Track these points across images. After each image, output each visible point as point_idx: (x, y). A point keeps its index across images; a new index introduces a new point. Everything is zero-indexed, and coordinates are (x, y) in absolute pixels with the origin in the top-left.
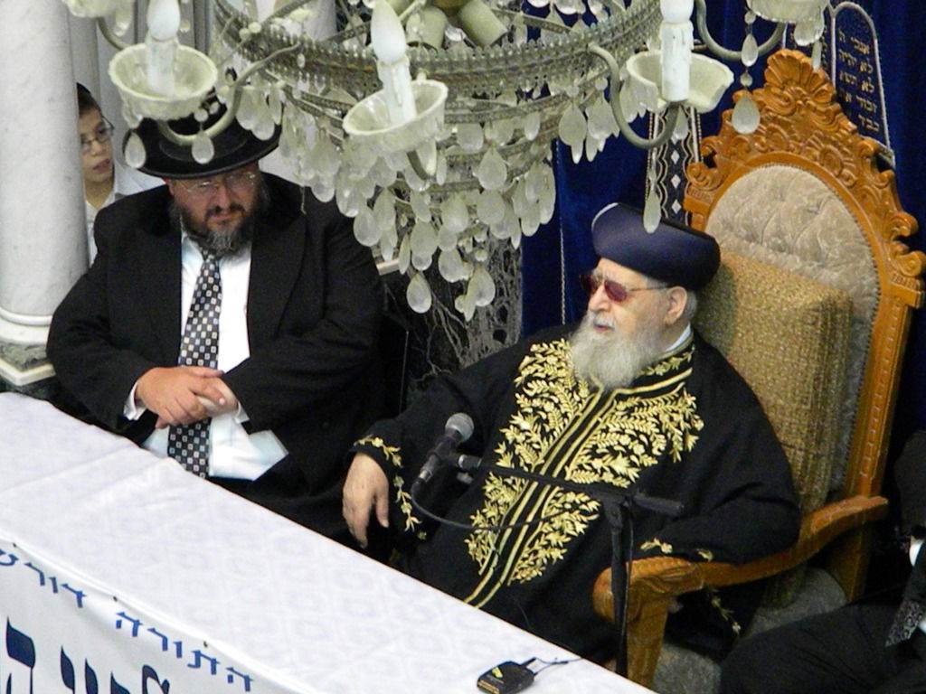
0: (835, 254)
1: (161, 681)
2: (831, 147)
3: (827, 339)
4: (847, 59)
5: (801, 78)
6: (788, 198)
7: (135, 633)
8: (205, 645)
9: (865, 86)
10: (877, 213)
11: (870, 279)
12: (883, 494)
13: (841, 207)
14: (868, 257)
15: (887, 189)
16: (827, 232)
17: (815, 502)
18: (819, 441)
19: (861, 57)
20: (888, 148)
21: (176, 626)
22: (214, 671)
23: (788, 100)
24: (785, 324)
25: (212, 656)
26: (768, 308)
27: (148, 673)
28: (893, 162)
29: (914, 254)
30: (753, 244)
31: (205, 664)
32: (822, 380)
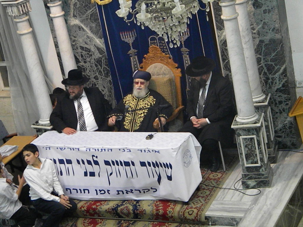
0: (167, 73)
1: (96, 156)
2: (162, 58)
3: (171, 84)
4: (161, 45)
5: (155, 49)
6: (157, 67)
7: (90, 151)
8: (103, 147)
9: (165, 48)
10: (171, 65)
11: (173, 75)
12: (183, 105)
13: (166, 66)
14: (172, 72)
15: (172, 61)
16: (165, 70)
17: (175, 109)
18: (173, 99)
19: (163, 43)
20: (170, 55)
21: (96, 147)
22: (105, 151)
23: (153, 53)
24: (164, 84)
25: (104, 148)
26: (161, 83)
27: (93, 156)
28: (172, 57)
29: (179, 69)
30: (153, 76)
31: (103, 150)
32: (171, 90)
